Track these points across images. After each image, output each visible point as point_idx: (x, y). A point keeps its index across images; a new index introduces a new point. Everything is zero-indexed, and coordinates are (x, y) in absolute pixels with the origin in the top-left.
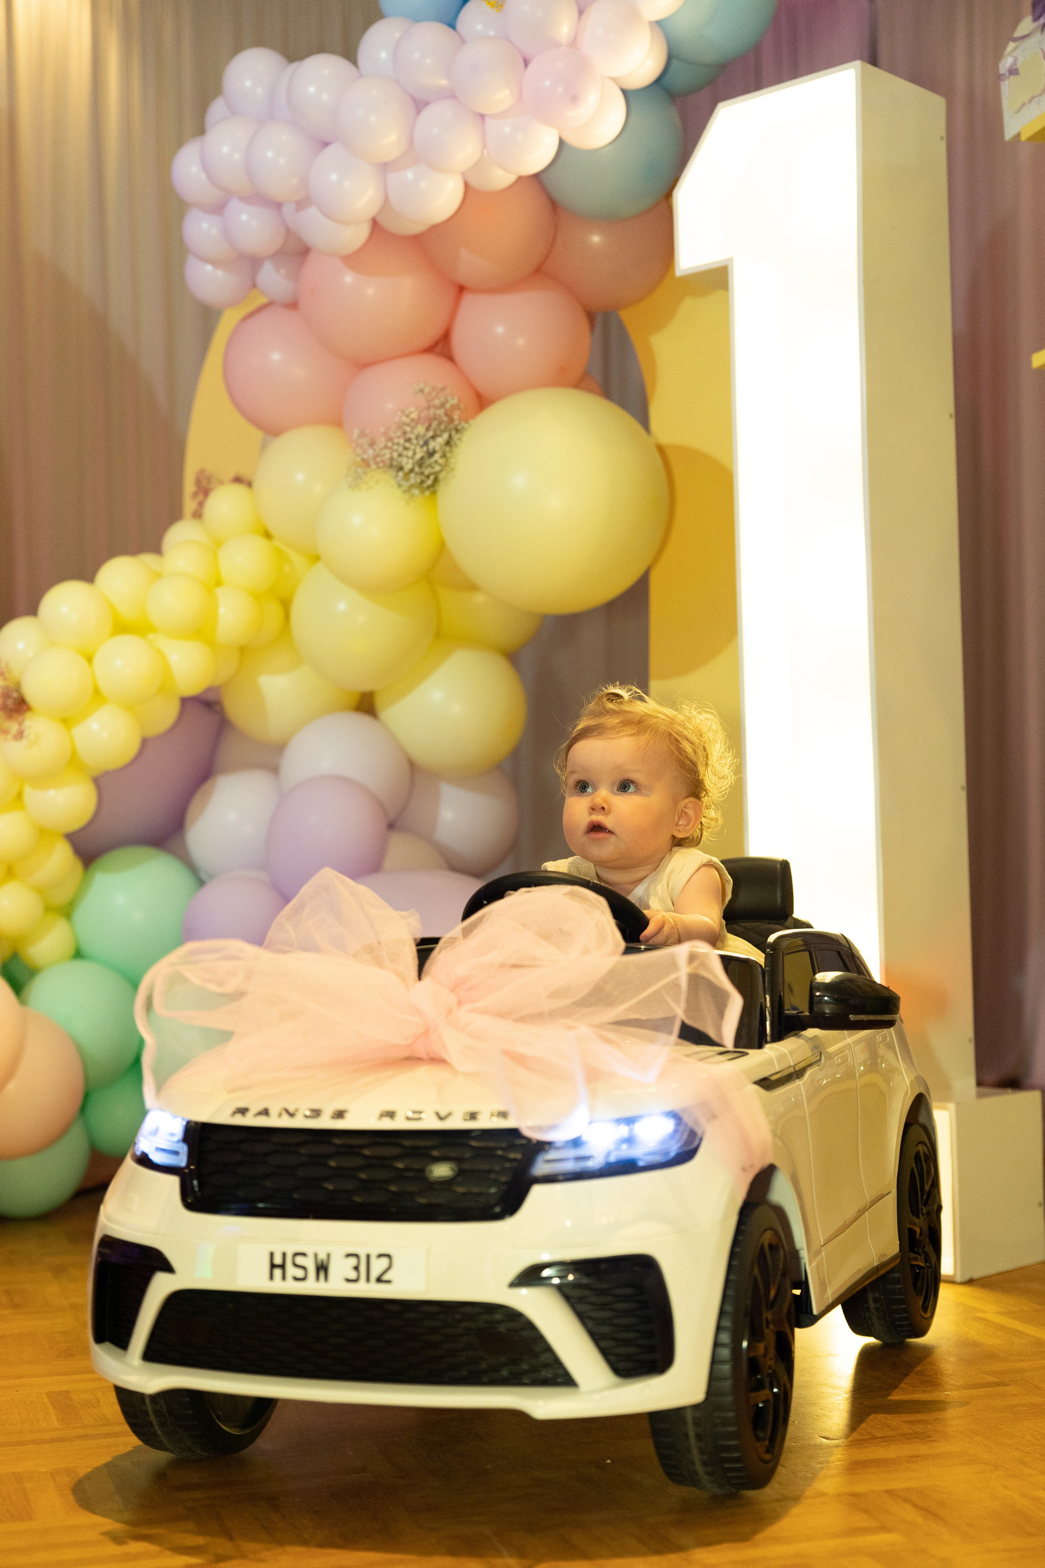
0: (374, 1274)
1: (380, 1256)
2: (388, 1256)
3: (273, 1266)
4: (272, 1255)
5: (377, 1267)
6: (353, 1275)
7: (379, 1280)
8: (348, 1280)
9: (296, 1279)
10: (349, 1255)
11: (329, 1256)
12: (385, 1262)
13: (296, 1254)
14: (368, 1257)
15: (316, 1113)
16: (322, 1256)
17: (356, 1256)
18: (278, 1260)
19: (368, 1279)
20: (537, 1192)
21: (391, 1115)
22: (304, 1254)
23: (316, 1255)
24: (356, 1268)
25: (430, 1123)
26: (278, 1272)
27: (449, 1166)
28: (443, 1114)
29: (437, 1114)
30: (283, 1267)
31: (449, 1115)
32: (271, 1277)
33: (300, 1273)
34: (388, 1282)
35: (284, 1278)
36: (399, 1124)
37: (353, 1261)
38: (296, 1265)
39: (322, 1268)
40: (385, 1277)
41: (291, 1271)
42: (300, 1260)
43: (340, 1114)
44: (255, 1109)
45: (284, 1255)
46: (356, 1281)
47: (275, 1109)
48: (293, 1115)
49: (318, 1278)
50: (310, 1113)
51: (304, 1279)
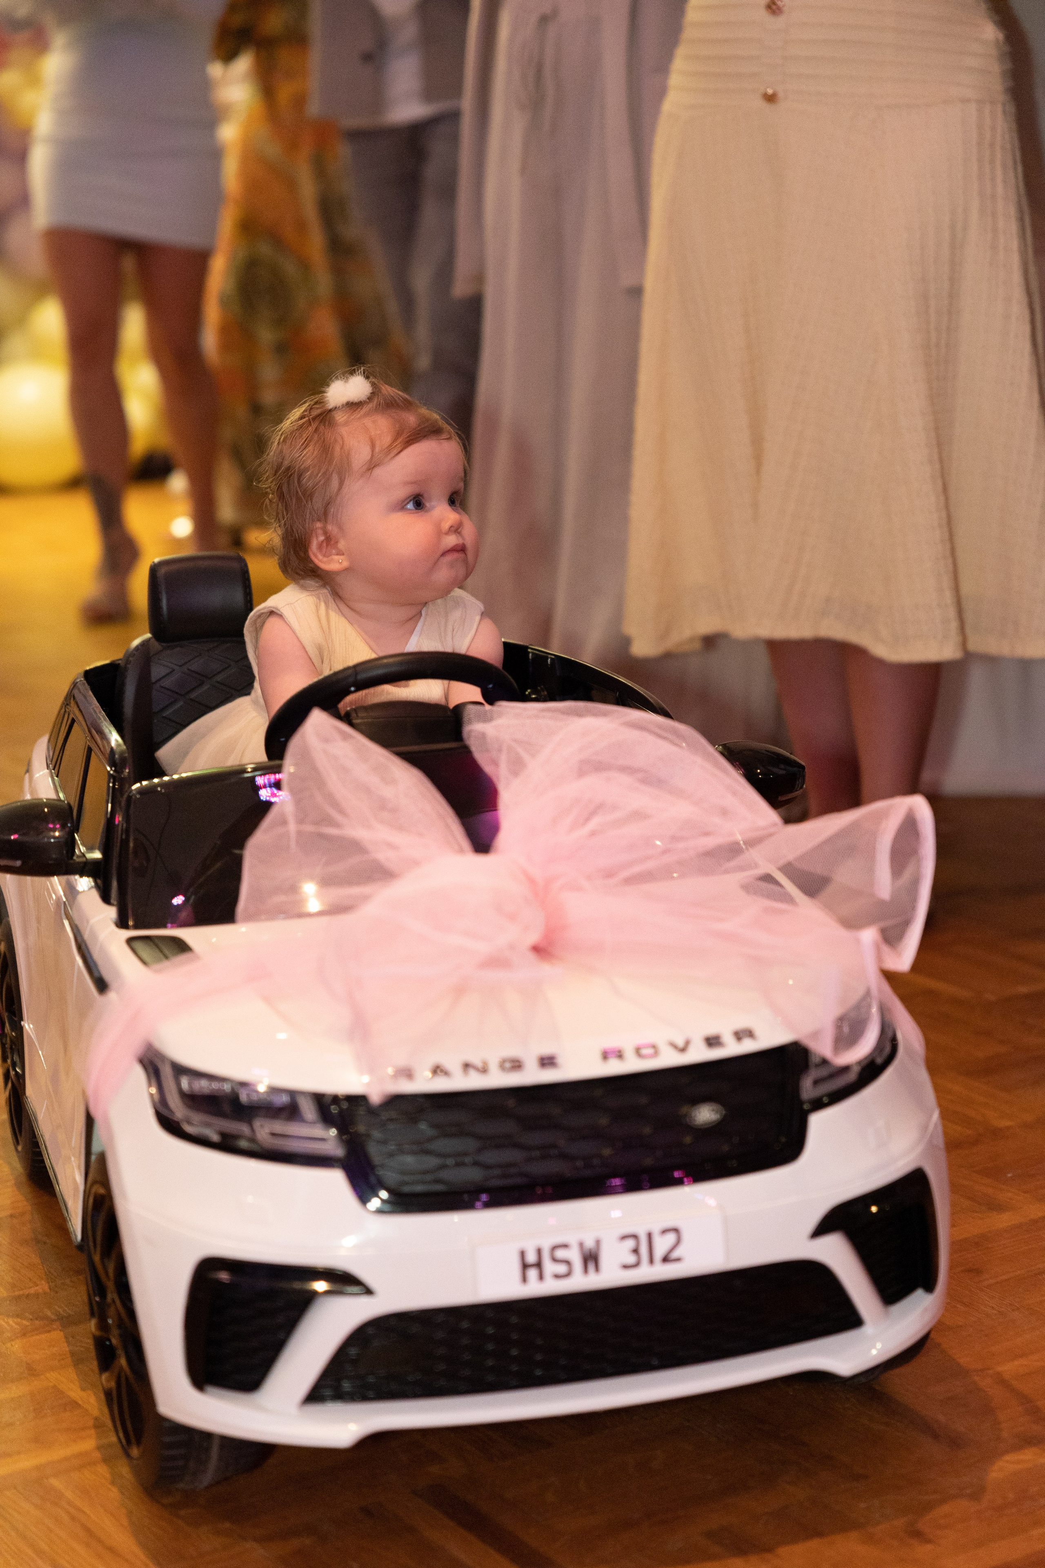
0: (659, 1253)
1: (665, 1231)
2: (676, 1230)
3: (525, 1266)
4: (523, 1254)
5: (662, 1245)
6: (631, 1259)
7: (666, 1259)
8: (626, 1267)
9: (557, 1276)
10: (624, 1237)
11: (598, 1242)
12: (671, 1238)
13: (554, 1248)
14: (650, 1236)
15: (516, 1065)
16: (590, 1244)
17: (635, 1237)
18: (531, 1258)
19: (651, 1261)
20: (818, 1122)
21: (620, 1055)
22: (565, 1246)
23: (581, 1245)
24: (636, 1251)
25: (669, 1059)
26: (532, 1273)
27: (711, 1108)
28: (680, 1043)
29: (674, 1046)
30: (539, 1265)
31: (687, 1043)
32: (524, 1279)
33: (562, 1269)
34: (678, 1260)
35: (541, 1277)
36: (631, 1065)
37: (630, 1244)
38: (555, 1260)
39: (591, 1258)
40: (675, 1255)
41: (550, 1267)
42: (560, 1254)
43: (547, 1062)
44: (423, 1067)
45: (539, 1252)
46: (637, 1265)
47: (454, 1066)
48: (484, 1070)
49: (586, 1270)
50: (508, 1065)
51: (568, 1274)
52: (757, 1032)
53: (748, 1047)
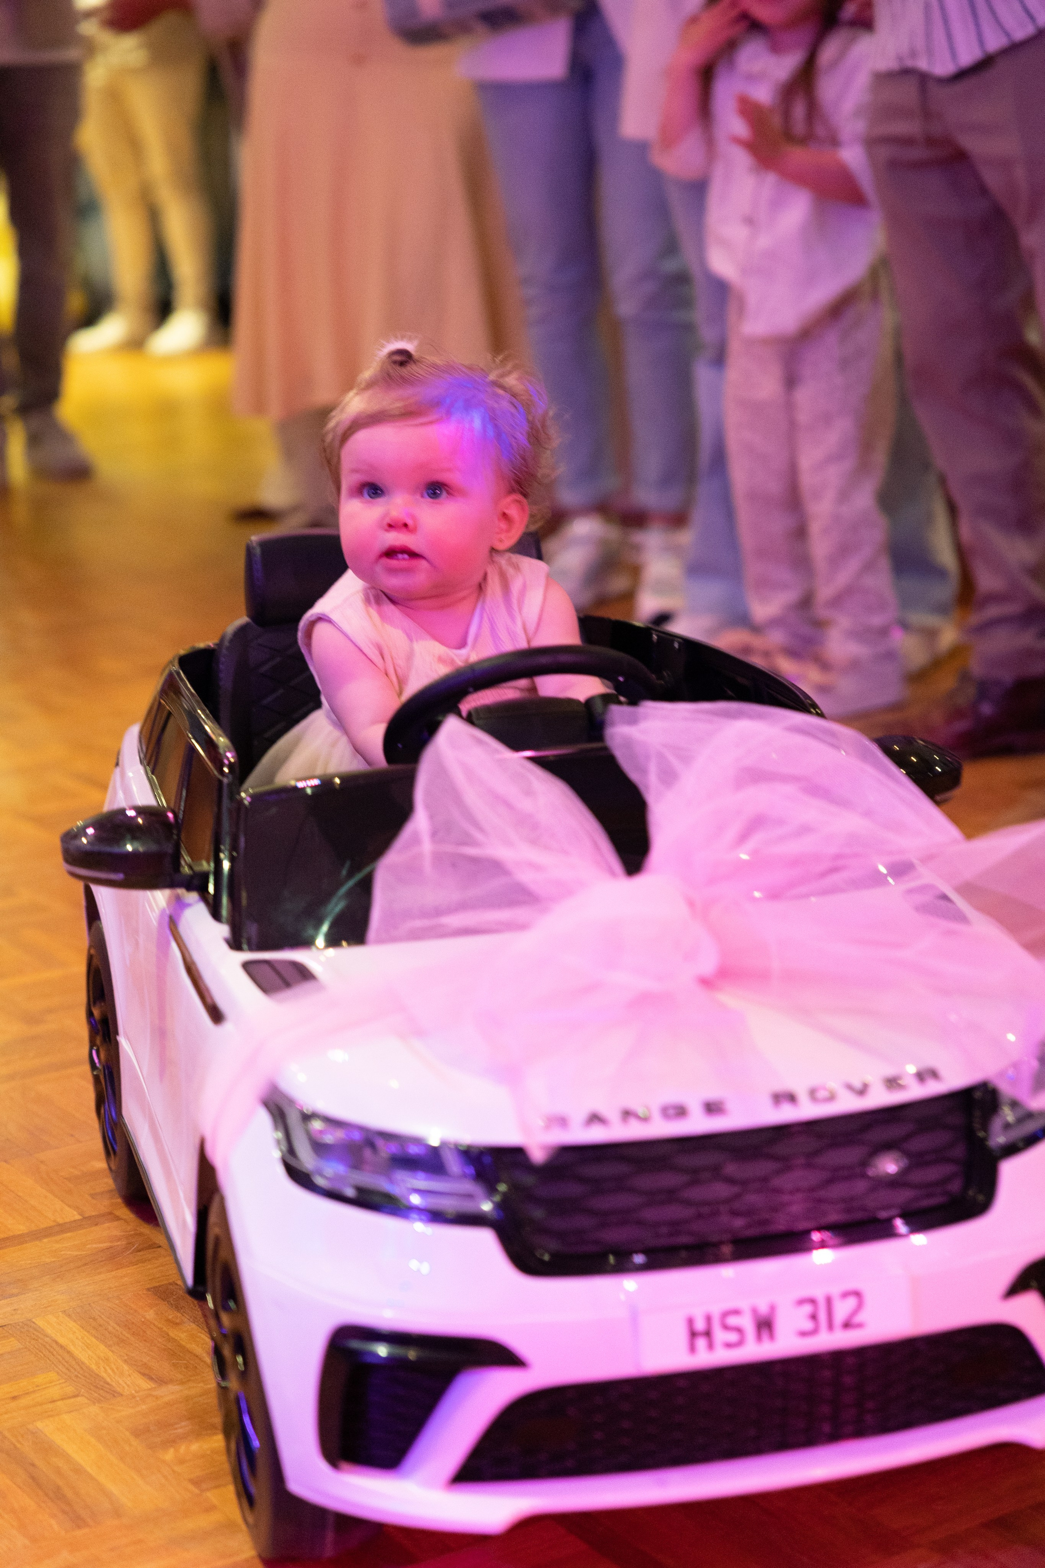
0: (839, 1318)
1: (845, 1295)
2: (857, 1294)
3: (693, 1335)
4: (690, 1322)
5: (842, 1310)
6: (808, 1325)
7: (847, 1325)
8: (803, 1334)
9: (729, 1345)
10: (801, 1302)
11: (773, 1308)
12: (852, 1302)
13: (726, 1314)
14: (829, 1300)
15: (679, 1111)
16: (763, 1309)
17: (812, 1301)
18: (700, 1325)
19: (831, 1326)
20: (1009, 1170)
21: (791, 1098)
22: (736, 1312)
23: (754, 1311)
24: (814, 1317)
26: (701, 1343)
27: (893, 1158)
28: (858, 1086)
29: (850, 1087)
30: (708, 1334)
31: (866, 1085)
32: (692, 1349)
33: (733, 1337)
34: (860, 1326)
35: (711, 1346)
36: (806, 1111)
37: (807, 1309)
38: (725, 1327)
39: (765, 1325)
40: (856, 1320)
41: (720, 1336)
42: (732, 1321)
43: (712, 1108)
44: (578, 1116)
45: (708, 1319)
46: (814, 1332)
47: (612, 1114)
48: (645, 1120)
49: (759, 1338)
50: (671, 1112)
51: (740, 1343)
52: (943, 1072)
53: (933, 1088)
